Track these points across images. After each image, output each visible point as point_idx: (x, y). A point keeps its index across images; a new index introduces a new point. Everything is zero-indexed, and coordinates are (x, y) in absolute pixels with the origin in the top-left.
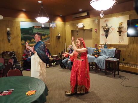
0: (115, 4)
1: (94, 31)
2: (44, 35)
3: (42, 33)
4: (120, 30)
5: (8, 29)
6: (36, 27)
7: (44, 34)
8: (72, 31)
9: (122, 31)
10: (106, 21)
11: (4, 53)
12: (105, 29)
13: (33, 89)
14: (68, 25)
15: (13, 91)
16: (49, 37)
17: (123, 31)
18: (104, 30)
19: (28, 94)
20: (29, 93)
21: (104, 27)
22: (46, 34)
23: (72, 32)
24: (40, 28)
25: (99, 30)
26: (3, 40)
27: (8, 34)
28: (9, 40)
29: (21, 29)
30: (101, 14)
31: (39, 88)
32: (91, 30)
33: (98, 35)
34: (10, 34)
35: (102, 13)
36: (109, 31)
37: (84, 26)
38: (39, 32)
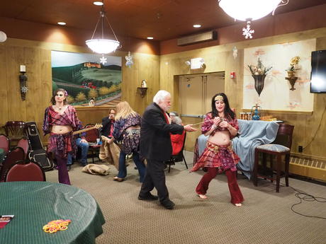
0: (281, 3)
1: (228, 76)
2: (108, 85)
3: (104, 80)
4: (293, 75)
5: (23, 68)
6: (89, 66)
7: (108, 82)
8: (174, 76)
9: (296, 78)
10: (258, 53)
11: (9, 124)
12: (257, 74)
13: (64, 217)
14: (167, 63)
15: (11, 218)
16: (119, 91)
17: (300, 79)
18: (254, 76)
19: (48, 230)
20: (52, 226)
21: (253, 68)
22: (114, 82)
23: (177, 78)
24: (99, 66)
25: (242, 76)
26: (9, 93)
27: (22, 79)
28: (23, 95)
29: (53, 68)
30: (246, 28)
31: (80, 213)
32: (221, 75)
33: (238, 88)
34: (26, 80)
35: (248, 26)
36: (266, 78)
37: (204, 66)
38: (97, 76)
